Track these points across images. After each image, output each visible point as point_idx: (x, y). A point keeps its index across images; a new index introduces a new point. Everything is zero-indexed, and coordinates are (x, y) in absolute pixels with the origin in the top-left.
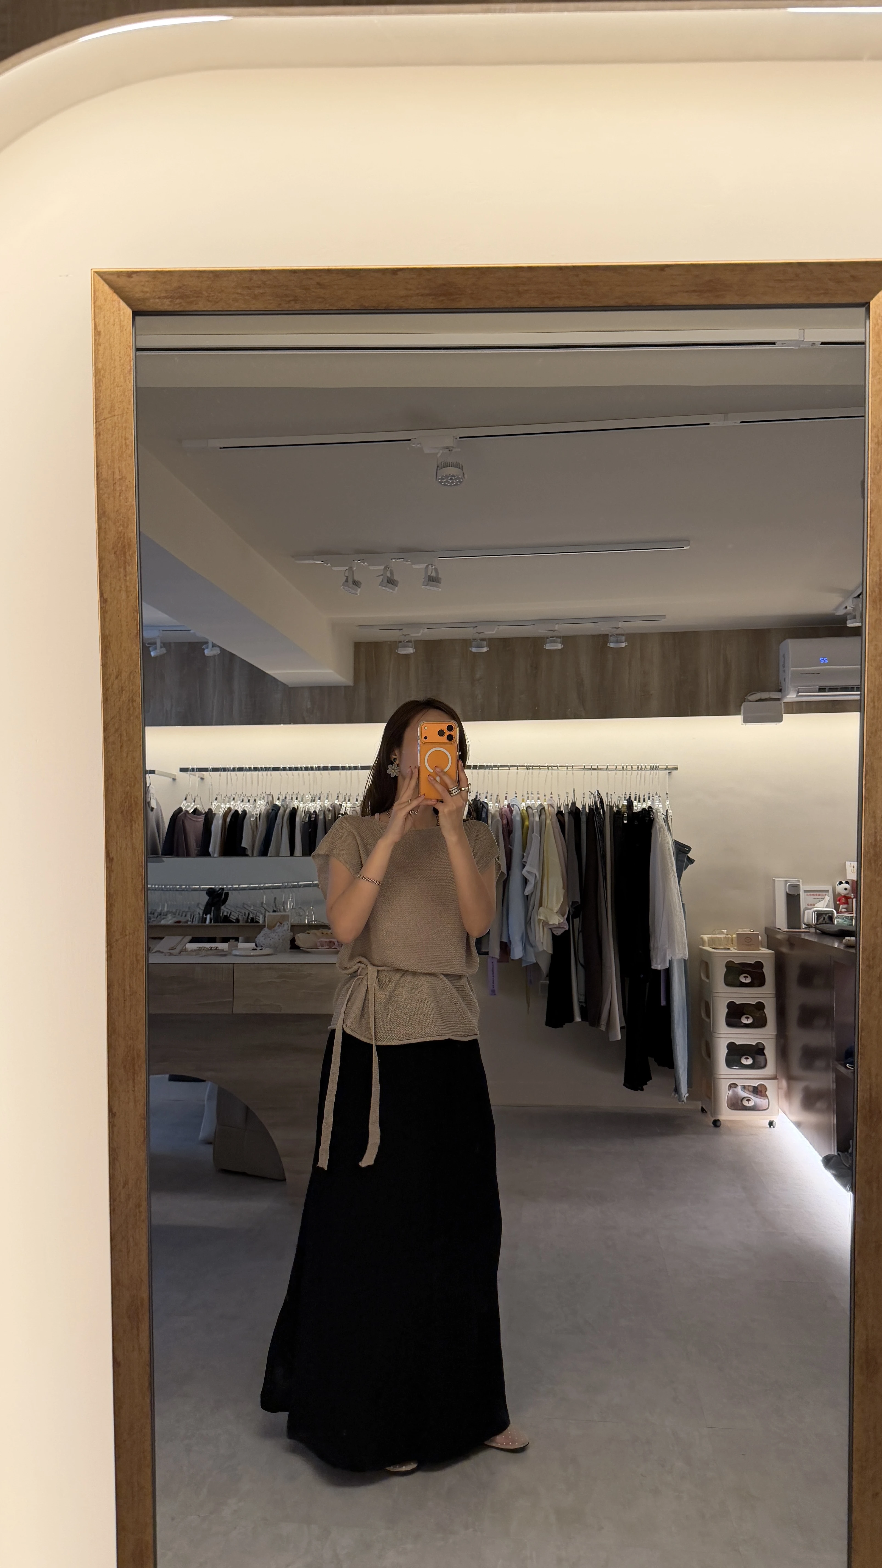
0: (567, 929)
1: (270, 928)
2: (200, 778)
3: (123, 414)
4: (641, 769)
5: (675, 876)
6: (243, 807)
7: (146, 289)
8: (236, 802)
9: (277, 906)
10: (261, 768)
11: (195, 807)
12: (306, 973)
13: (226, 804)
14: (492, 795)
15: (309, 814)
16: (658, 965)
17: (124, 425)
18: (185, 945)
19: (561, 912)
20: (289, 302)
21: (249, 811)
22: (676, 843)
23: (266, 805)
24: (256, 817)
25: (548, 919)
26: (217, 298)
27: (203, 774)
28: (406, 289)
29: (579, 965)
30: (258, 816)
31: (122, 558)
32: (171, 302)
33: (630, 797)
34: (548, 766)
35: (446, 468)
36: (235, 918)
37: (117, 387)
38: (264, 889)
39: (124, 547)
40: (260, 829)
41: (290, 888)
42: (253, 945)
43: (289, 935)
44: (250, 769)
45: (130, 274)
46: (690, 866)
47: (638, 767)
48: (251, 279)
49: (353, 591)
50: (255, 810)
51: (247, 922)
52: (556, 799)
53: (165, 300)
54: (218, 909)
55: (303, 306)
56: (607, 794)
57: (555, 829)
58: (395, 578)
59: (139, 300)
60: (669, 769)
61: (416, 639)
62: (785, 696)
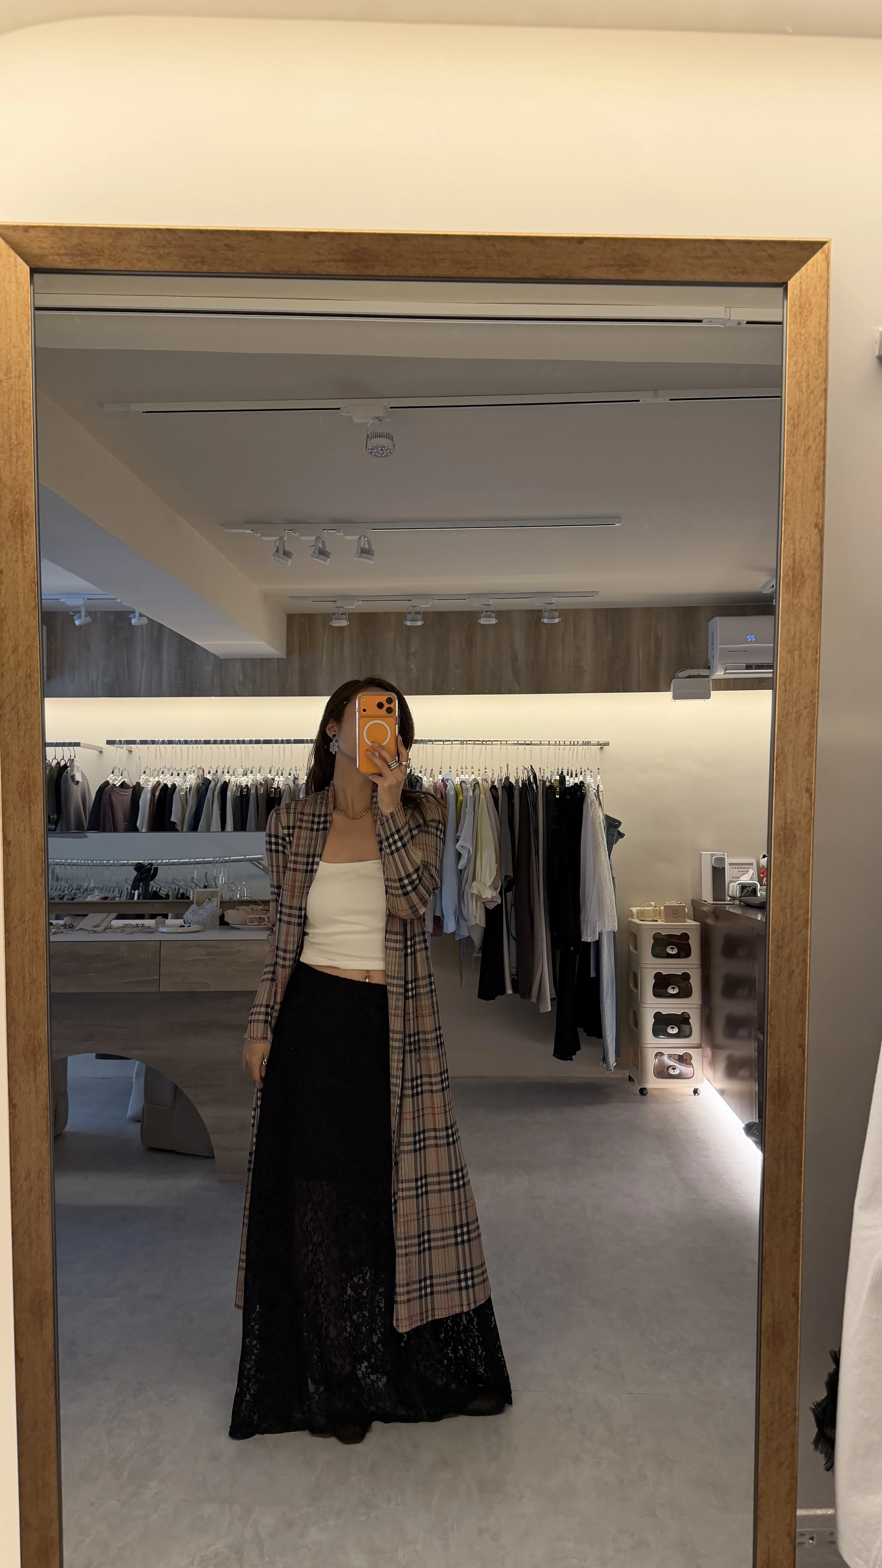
0: (500, 903)
1: (199, 904)
2: (127, 751)
3: (20, 376)
4: (574, 744)
5: (606, 850)
6: (172, 780)
7: (44, 246)
8: (165, 776)
9: (208, 880)
10: (191, 741)
11: (123, 780)
12: (235, 950)
13: (154, 778)
14: (426, 770)
15: (240, 788)
16: (588, 937)
17: (21, 388)
18: (111, 921)
19: (494, 886)
20: (196, 263)
21: (179, 785)
22: (607, 818)
23: (196, 779)
24: (186, 791)
25: (482, 893)
26: (120, 257)
27: (132, 747)
28: (318, 254)
29: (511, 939)
30: (188, 790)
31: (19, 527)
32: (70, 259)
33: (562, 772)
34: (483, 741)
35: (376, 438)
36: (165, 894)
37: (14, 348)
38: (195, 864)
39: (21, 515)
40: (190, 804)
41: (221, 862)
42: (180, 922)
43: (219, 912)
44: (179, 742)
45: (27, 229)
46: (620, 840)
47: (571, 743)
48: (155, 238)
49: (285, 562)
50: (185, 784)
51: (177, 898)
52: (489, 774)
53: (65, 257)
54: (147, 885)
55: (210, 268)
56: (540, 768)
57: (489, 803)
58: (327, 549)
59: (36, 256)
60: (600, 745)
61: (351, 611)
62: (713, 673)
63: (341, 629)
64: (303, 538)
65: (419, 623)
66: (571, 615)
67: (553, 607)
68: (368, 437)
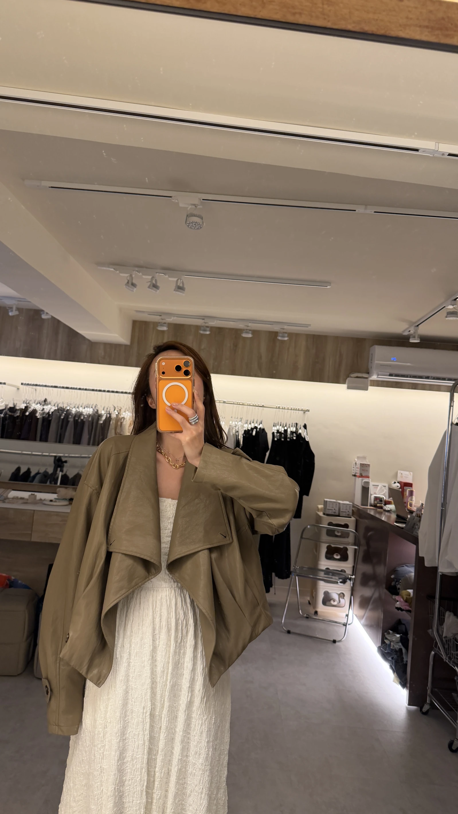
2: (33, 390)
27: (36, 388)
33: (283, 425)
35: (192, 217)
49: (132, 289)
58: (158, 284)
60: (303, 411)
61: (169, 322)
62: (370, 376)
63: (163, 332)
64: (144, 277)
65: (208, 333)
66: (294, 336)
67: (284, 331)
68: (187, 216)
